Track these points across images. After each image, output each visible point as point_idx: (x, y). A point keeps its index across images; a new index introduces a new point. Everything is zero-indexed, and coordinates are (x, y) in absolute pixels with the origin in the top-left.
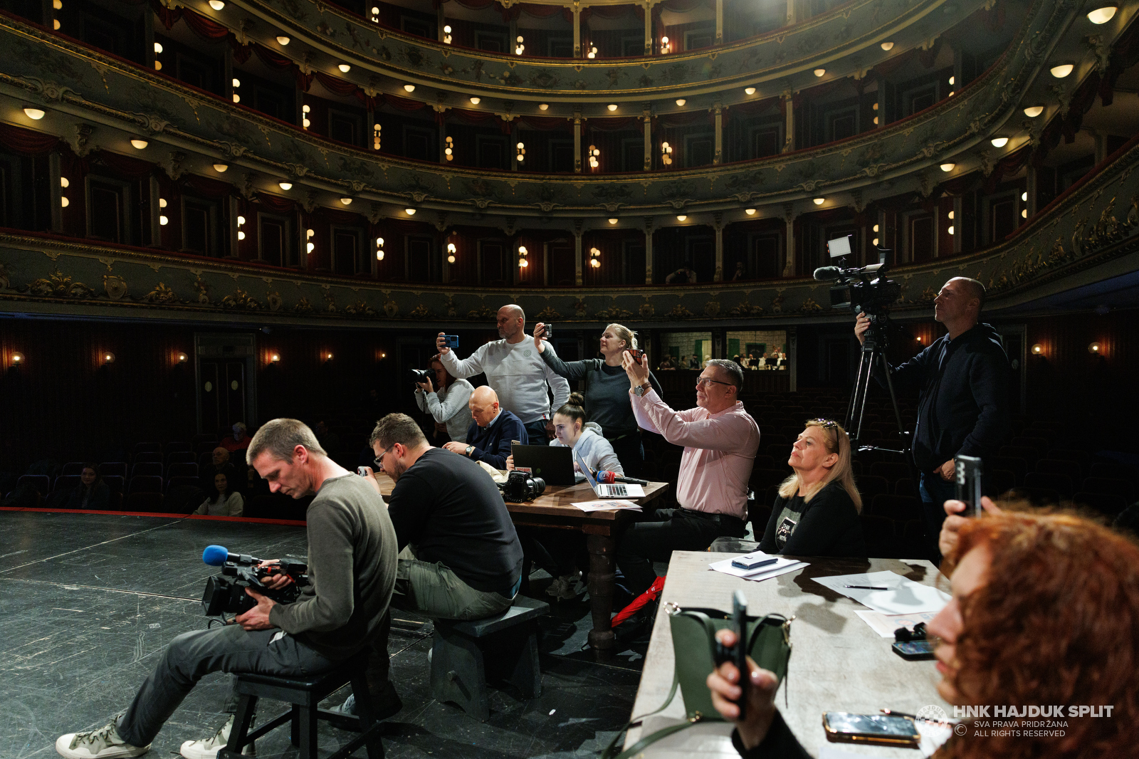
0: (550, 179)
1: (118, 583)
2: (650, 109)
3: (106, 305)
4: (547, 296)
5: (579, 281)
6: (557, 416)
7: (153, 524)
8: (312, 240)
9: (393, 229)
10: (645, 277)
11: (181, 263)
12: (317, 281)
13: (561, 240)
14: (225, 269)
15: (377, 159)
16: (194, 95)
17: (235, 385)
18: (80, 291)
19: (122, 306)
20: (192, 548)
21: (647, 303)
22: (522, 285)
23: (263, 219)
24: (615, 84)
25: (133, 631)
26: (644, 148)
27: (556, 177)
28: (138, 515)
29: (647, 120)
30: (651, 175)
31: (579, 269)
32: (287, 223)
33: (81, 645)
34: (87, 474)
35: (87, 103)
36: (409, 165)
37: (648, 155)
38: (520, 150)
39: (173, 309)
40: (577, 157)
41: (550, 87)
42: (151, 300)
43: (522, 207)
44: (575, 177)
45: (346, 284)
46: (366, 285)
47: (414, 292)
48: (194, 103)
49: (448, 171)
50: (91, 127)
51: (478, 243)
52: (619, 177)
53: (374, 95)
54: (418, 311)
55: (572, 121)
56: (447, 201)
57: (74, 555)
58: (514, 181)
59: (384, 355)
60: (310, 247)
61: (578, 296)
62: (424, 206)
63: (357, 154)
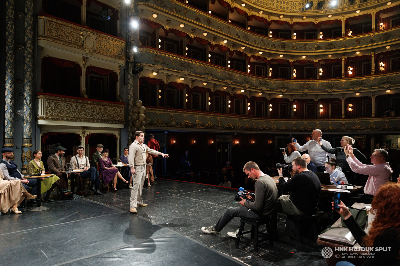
0: (332, 81)
1: (205, 200)
2: (374, 51)
3: (196, 128)
4: (330, 122)
5: (343, 116)
6: (326, 164)
7: (210, 187)
8: (249, 106)
9: (275, 101)
10: (371, 114)
11: (214, 116)
12: (251, 119)
13: (336, 102)
14: (226, 117)
15: (270, 80)
16: (219, 68)
17: (226, 150)
18: (190, 124)
19: (200, 128)
20: (220, 194)
21: (372, 124)
22: (320, 118)
23: (235, 101)
24: (359, 44)
25: (211, 210)
26: (371, 65)
27: (334, 80)
28: (206, 185)
29: (373, 55)
30: (375, 76)
31: (343, 112)
32: (242, 101)
33: (201, 212)
34: (192, 173)
35: (194, 75)
36: (281, 81)
37: (373, 69)
38: (321, 71)
39: (212, 129)
40: (343, 72)
41: (332, 48)
42: (207, 126)
43: (321, 91)
44: (342, 79)
45: (260, 120)
46: (266, 120)
47: (281, 121)
48: (219, 70)
49: (294, 81)
50: (194, 81)
51: (305, 105)
52: (360, 77)
53: (270, 59)
54: (283, 128)
55: (341, 59)
56: (294, 91)
57: (194, 193)
58: (318, 82)
59: (271, 142)
60: (249, 108)
61: (342, 122)
62: (285, 93)
63: (264, 79)
